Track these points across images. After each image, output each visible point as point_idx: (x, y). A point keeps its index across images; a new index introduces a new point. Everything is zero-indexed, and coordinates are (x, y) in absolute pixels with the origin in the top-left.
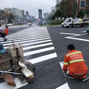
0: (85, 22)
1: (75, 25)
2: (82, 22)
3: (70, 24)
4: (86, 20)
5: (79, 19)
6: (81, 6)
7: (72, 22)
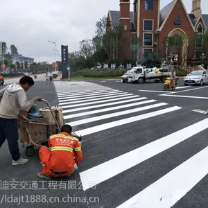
0: (165, 74)
1: (148, 78)
2: (159, 74)
3: (140, 78)
4: (166, 71)
5: (154, 69)
6: (145, 42)
7: (143, 73)
